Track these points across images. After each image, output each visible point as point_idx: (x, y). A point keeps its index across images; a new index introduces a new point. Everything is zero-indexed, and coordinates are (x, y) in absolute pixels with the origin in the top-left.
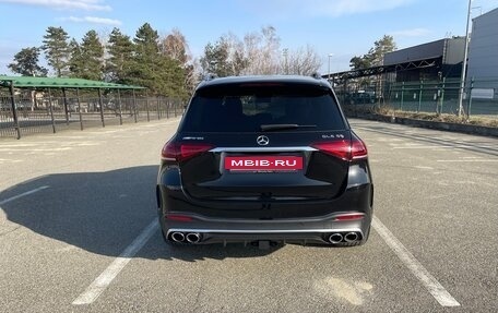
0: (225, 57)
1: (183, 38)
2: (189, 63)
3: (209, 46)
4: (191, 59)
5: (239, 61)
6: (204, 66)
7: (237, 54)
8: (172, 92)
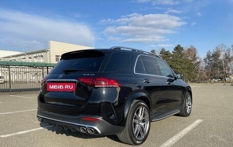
0: (219, 56)
1: (195, 49)
2: (198, 60)
3: (209, 52)
4: (199, 58)
5: (227, 58)
6: (206, 62)
7: (226, 54)
8: (187, 74)
